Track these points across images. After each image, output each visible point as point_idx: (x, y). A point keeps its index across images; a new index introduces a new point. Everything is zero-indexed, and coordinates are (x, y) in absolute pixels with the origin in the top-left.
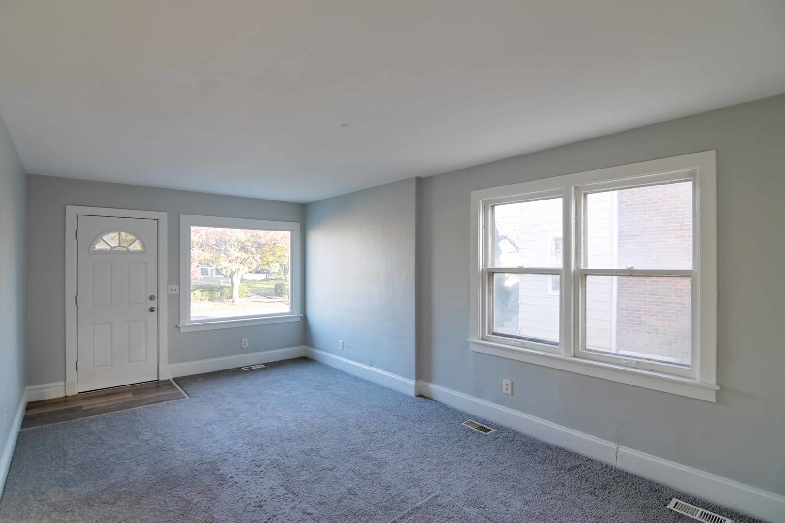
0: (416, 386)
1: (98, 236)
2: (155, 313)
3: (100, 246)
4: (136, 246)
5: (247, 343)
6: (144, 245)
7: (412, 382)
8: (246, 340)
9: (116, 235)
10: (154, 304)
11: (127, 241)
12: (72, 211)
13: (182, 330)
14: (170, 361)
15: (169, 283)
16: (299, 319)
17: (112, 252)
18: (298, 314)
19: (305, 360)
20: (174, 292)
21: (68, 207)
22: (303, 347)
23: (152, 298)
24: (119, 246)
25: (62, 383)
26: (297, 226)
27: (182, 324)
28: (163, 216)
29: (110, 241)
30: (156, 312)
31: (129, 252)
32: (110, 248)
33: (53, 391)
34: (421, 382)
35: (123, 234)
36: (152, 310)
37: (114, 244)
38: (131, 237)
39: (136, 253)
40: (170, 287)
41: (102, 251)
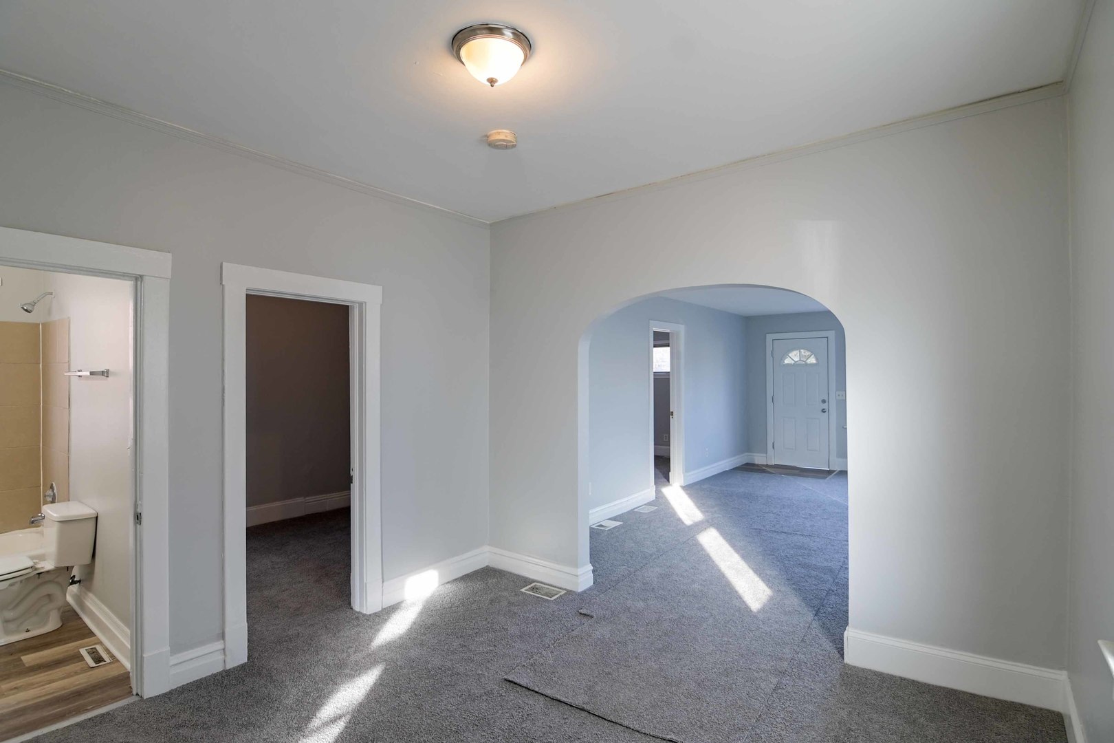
1: (785, 354)
3: (787, 361)
4: (812, 360)
6: (817, 359)
9: (798, 352)
10: (825, 406)
11: (805, 356)
12: (769, 337)
14: (838, 456)
15: (837, 390)
17: (795, 365)
20: (840, 398)
21: (768, 335)
23: (824, 401)
24: (800, 360)
25: (765, 455)
28: (831, 334)
29: (794, 357)
30: (827, 413)
31: (806, 364)
32: (793, 362)
33: (759, 459)
35: (803, 351)
36: (823, 411)
37: (796, 359)
38: (808, 353)
39: (812, 365)
40: (838, 393)
41: (788, 364)
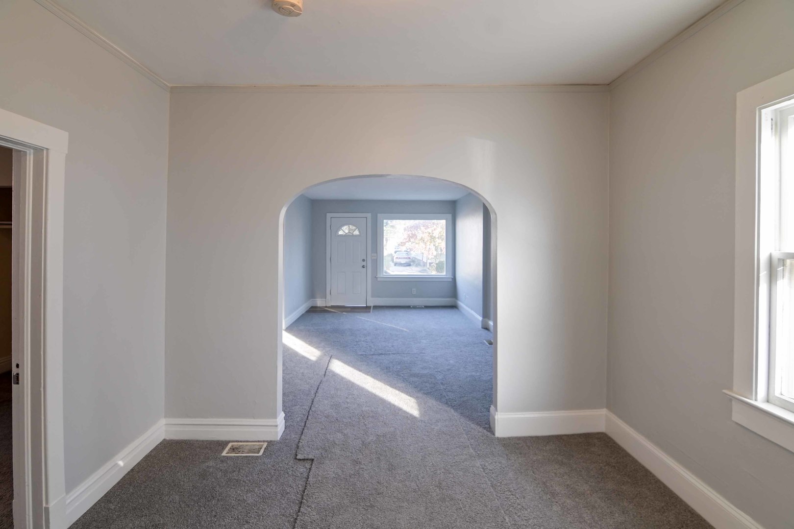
0: (482, 321)
1: (339, 228)
2: (365, 269)
3: (341, 233)
4: (357, 233)
5: (415, 292)
6: (360, 232)
7: (480, 318)
8: (415, 289)
9: (348, 226)
10: (364, 263)
11: (352, 229)
12: (329, 215)
13: (378, 280)
14: (372, 296)
15: (372, 252)
16: (451, 280)
17: (346, 236)
18: (450, 276)
19: (454, 307)
20: (374, 258)
21: (327, 214)
22: (454, 299)
23: (364, 260)
24: (349, 232)
25: (325, 300)
26: (450, 216)
27: (378, 276)
28: (369, 215)
29: (344, 230)
31: (353, 235)
32: (345, 234)
33: (320, 303)
34: (486, 320)
35: (351, 226)
36: (363, 267)
37: (347, 231)
38: (354, 228)
39: (356, 236)
40: (372, 255)
41: (341, 235)
